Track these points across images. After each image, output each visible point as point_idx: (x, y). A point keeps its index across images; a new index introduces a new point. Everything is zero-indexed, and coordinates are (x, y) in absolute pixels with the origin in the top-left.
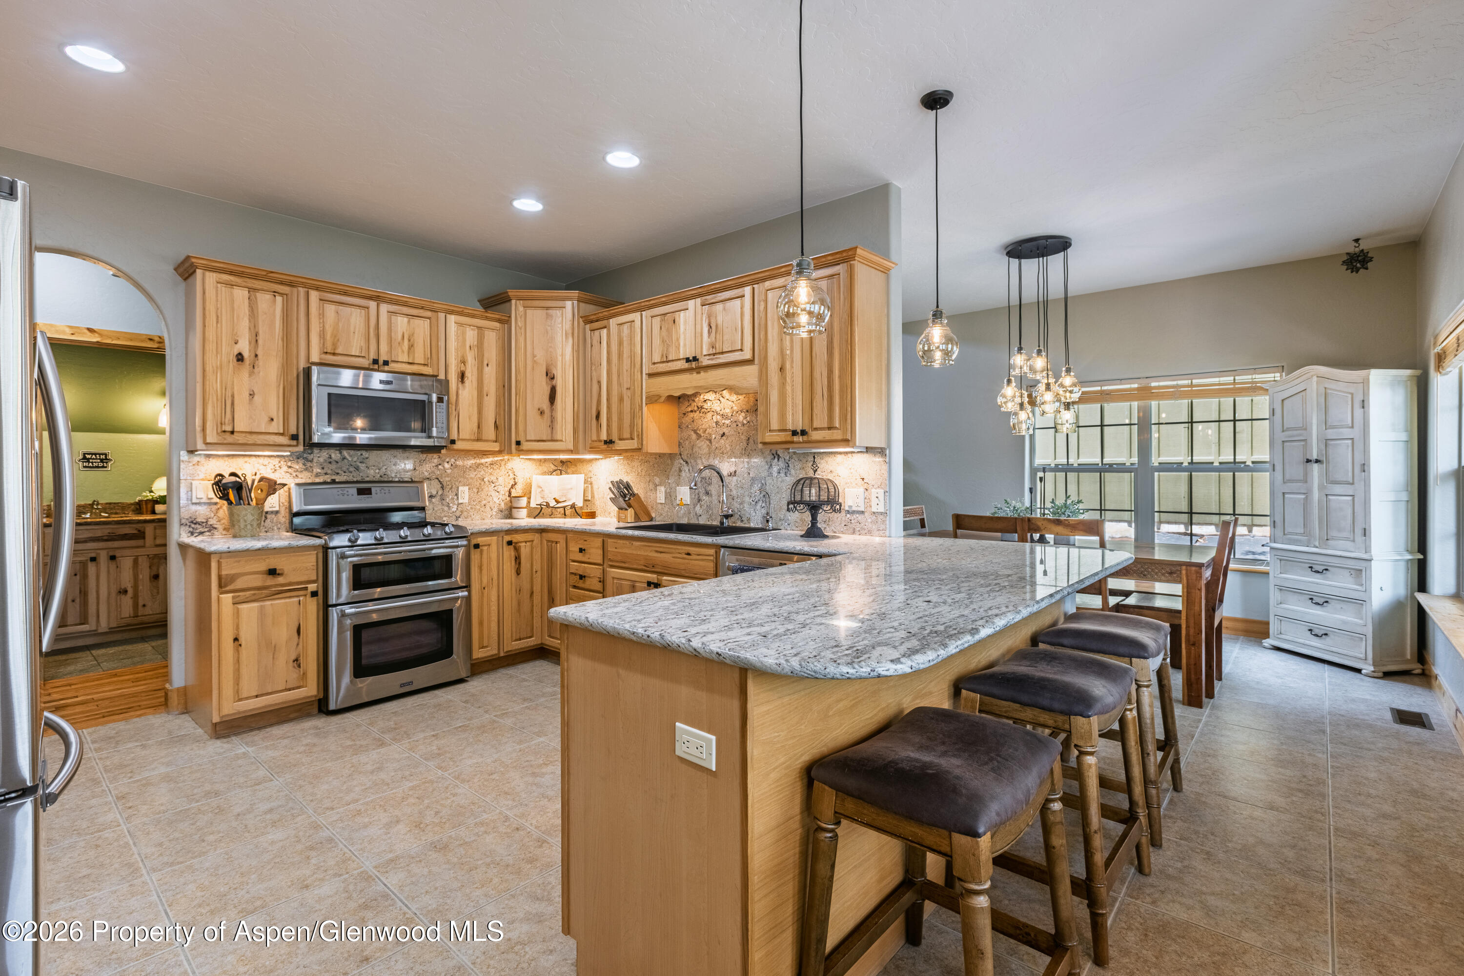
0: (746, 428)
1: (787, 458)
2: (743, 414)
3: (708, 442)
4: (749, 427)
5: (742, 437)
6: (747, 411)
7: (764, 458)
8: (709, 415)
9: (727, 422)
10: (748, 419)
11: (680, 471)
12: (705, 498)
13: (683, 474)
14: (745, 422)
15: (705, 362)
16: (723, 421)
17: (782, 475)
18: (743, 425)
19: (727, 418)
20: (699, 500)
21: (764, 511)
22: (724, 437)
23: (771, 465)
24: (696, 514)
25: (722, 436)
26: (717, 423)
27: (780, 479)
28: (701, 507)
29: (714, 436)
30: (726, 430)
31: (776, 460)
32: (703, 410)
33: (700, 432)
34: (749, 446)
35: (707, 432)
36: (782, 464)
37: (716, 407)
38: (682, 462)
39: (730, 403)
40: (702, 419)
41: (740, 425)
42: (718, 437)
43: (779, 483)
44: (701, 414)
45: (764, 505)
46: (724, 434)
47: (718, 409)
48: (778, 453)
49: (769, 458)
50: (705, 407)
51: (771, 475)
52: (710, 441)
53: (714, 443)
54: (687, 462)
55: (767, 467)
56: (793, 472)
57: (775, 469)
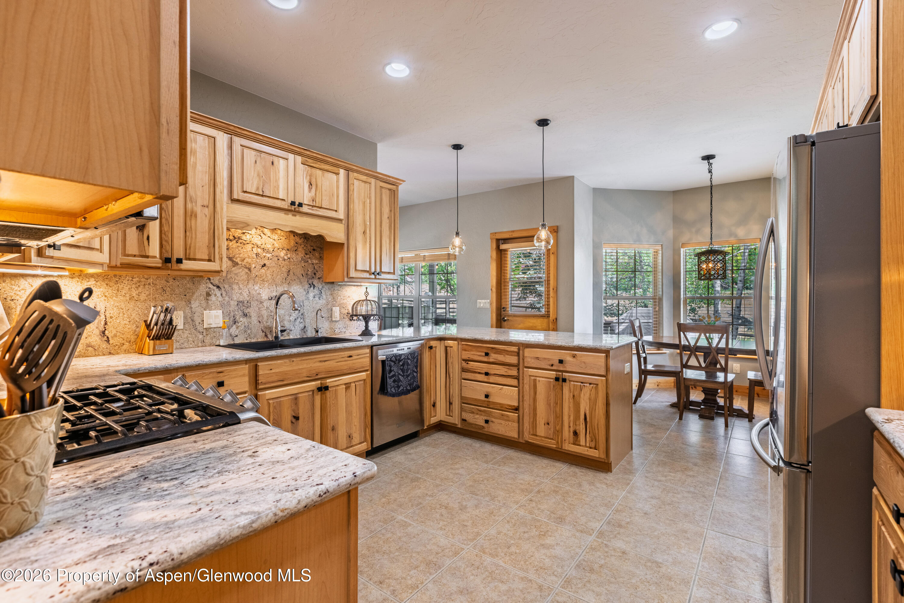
0: (286, 262)
1: (321, 287)
2: (284, 251)
3: (247, 270)
4: (289, 262)
5: (283, 269)
6: (288, 250)
7: (303, 286)
8: (249, 247)
9: (269, 255)
10: (289, 256)
11: (208, 295)
12: (243, 320)
13: (213, 298)
14: (286, 258)
15: (305, 209)
16: (264, 254)
17: (317, 299)
18: (284, 260)
19: (268, 252)
20: (235, 322)
21: (302, 326)
22: (264, 268)
23: (308, 292)
24: (231, 335)
25: (263, 266)
26: (257, 255)
27: (315, 302)
28: (237, 328)
29: (253, 266)
30: (266, 262)
31: (312, 288)
32: (241, 241)
33: (238, 260)
34: (289, 277)
35: (245, 261)
36: (316, 291)
37: (257, 240)
38: (211, 286)
39: (271, 240)
40: (240, 248)
41: (281, 259)
42: (259, 267)
43: (314, 304)
44: (238, 244)
45: (302, 321)
46: (265, 265)
47: (259, 243)
48: (314, 283)
49: (307, 286)
50: (244, 237)
51: (308, 299)
52: (250, 269)
53: (253, 271)
54: (218, 287)
55: (305, 293)
56: (324, 297)
57: (311, 295)
